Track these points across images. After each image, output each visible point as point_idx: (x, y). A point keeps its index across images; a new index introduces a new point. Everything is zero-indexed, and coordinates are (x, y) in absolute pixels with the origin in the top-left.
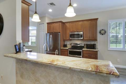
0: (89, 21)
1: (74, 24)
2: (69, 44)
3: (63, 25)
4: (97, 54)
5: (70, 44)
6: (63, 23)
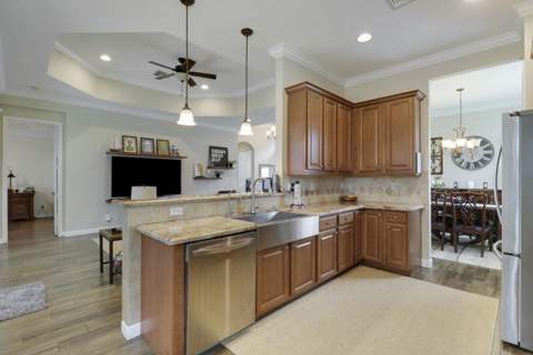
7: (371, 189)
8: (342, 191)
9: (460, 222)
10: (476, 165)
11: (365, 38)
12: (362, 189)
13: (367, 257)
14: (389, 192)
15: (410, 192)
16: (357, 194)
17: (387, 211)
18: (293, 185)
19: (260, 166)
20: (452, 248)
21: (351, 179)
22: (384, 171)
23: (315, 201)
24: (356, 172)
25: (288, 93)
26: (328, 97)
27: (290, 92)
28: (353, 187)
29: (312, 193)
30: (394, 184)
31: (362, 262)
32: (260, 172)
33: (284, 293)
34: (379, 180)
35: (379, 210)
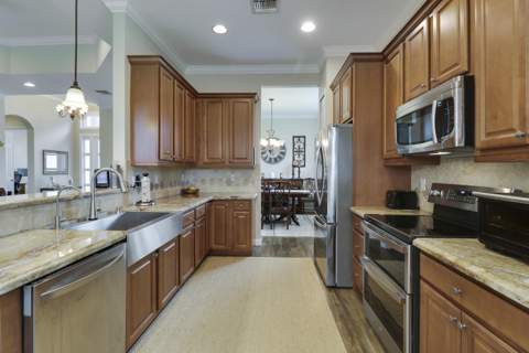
3: (382, 68)
6: (381, 60)
7: (212, 180)
8: (183, 184)
9: (274, 204)
10: (275, 160)
11: (220, 29)
12: (203, 181)
13: (214, 246)
14: (229, 183)
15: (246, 182)
16: (198, 186)
17: (234, 200)
18: (138, 178)
19: (44, 153)
20: (268, 226)
21: (192, 171)
22: (227, 163)
23: (160, 196)
24: (200, 163)
25: (131, 63)
26: (178, 81)
27: (135, 63)
28: (193, 179)
29: (157, 186)
30: (233, 176)
31: (211, 253)
32: (44, 160)
33: (152, 311)
34: (220, 171)
35: (227, 200)
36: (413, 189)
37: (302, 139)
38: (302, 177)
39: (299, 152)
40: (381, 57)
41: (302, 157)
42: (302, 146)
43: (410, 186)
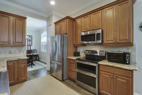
0: (114, 6)
1: (88, 18)
2: (82, 52)
3: (73, 22)
4: (132, 77)
5: (84, 51)
6: (73, 20)
30: (13, 49)
36: (78, 51)
37: (31, 37)
38: (31, 49)
39: (30, 41)
40: (73, 19)
41: (31, 43)
42: (31, 39)
43: (77, 51)
